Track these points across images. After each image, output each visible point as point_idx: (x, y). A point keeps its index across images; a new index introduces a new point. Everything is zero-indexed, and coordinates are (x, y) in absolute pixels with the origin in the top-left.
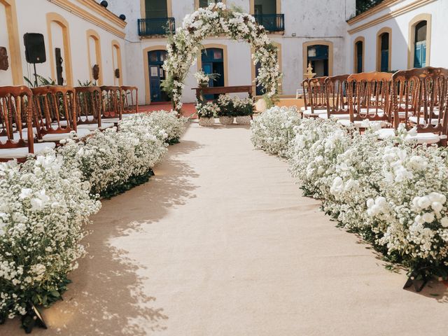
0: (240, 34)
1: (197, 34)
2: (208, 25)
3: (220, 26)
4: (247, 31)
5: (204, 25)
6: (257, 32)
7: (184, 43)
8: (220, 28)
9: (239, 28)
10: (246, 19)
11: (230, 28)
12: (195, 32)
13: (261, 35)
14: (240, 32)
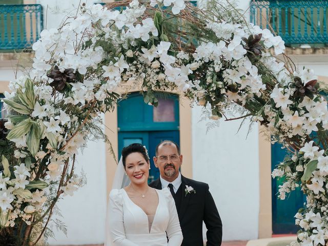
0: (231, 96)
1: (81, 93)
2: (122, 64)
3: (161, 69)
4: (257, 85)
5: (105, 62)
6: (291, 92)
7: (33, 129)
8: (161, 76)
9: (231, 77)
10: (253, 45)
11: (199, 75)
12: (75, 87)
13: (306, 102)
14: (233, 88)
